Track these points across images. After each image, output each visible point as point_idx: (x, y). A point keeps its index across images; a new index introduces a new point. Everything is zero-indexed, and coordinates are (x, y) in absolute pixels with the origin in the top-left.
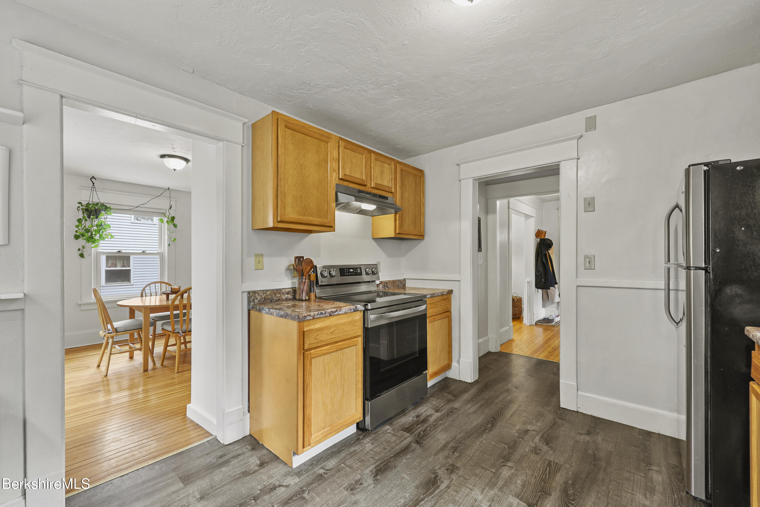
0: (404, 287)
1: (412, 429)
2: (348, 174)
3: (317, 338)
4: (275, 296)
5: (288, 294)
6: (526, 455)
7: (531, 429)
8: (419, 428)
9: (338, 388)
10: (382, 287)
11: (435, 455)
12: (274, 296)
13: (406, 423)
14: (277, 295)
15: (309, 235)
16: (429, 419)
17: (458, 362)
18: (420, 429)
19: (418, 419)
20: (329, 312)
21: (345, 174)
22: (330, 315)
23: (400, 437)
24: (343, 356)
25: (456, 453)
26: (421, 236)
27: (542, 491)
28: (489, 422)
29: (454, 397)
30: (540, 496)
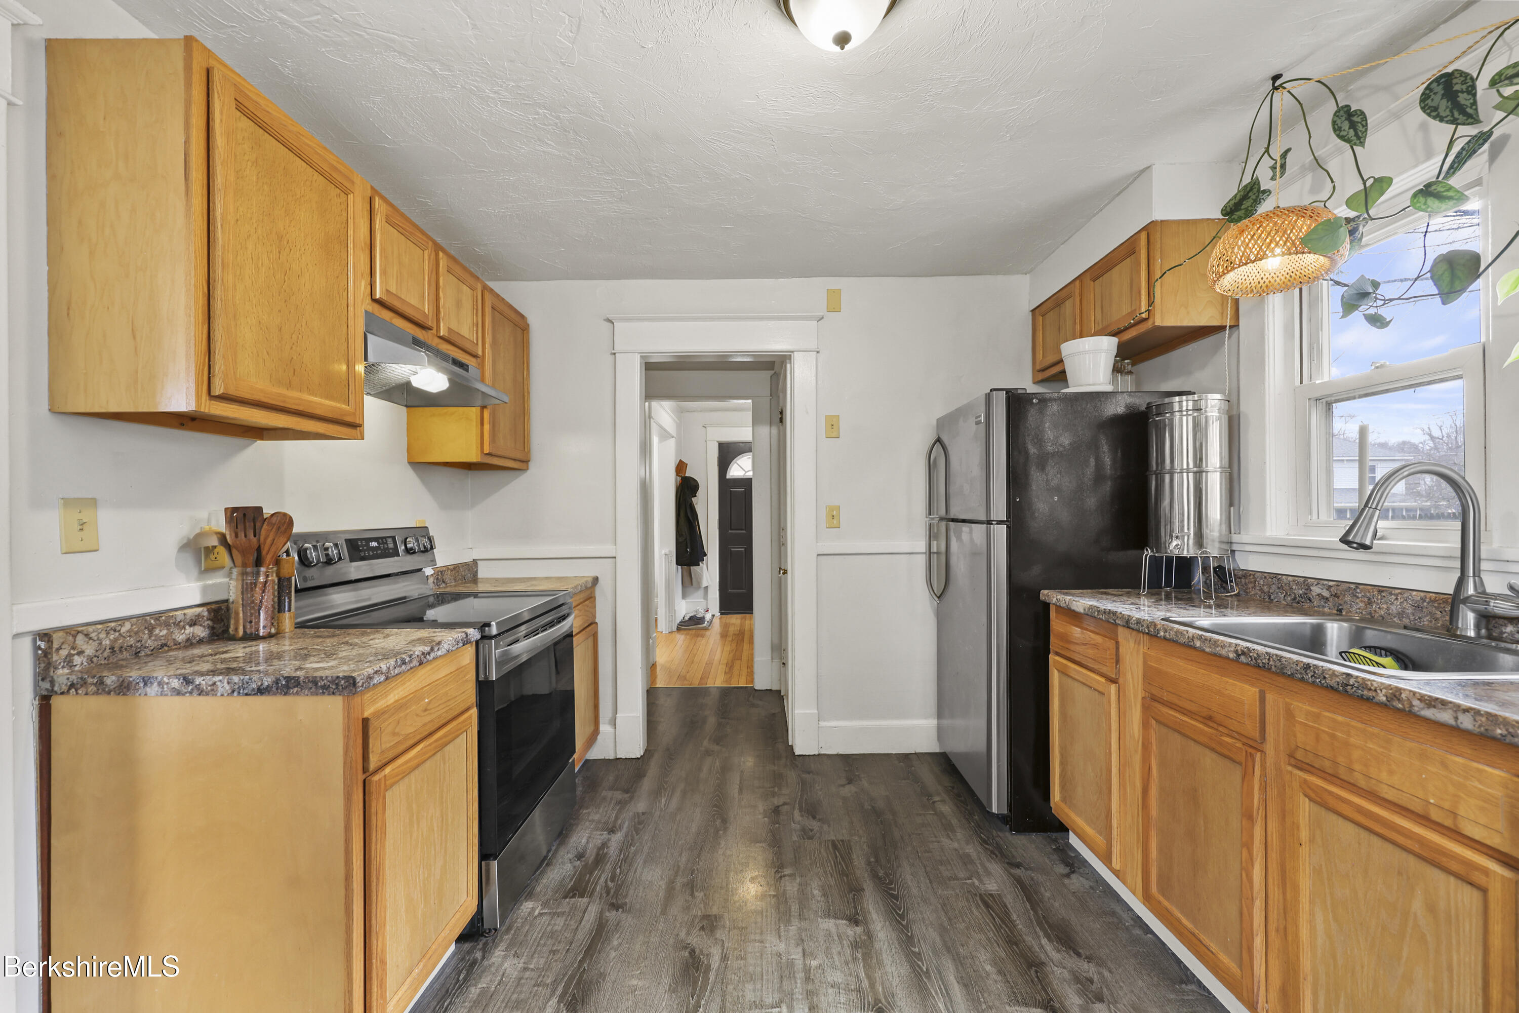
0: (475, 580)
1: (586, 886)
2: (394, 292)
3: (397, 731)
4: (150, 638)
5: (195, 624)
6: (799, 847)
7: (780, 804)
8: (599, 878)
9: (435, 850)
10: (434, 582)
11: (664, 914)
12: (146, 636)
13: (563, 879)
14: (157, 631)
15: (251, 444)
16: (606, 853)
17: (613, 723)
18: (602, 880)
19: (584, 861)
20: (418, 656)
21: (387, 290)
22: (421, 664)
23: (570, 912)
24: (444, 764)
25: (697, 894)
26: (522, 463)
27: (851, 890)
28: (714, 815)
29: (627, 793)
30: (854, 899)
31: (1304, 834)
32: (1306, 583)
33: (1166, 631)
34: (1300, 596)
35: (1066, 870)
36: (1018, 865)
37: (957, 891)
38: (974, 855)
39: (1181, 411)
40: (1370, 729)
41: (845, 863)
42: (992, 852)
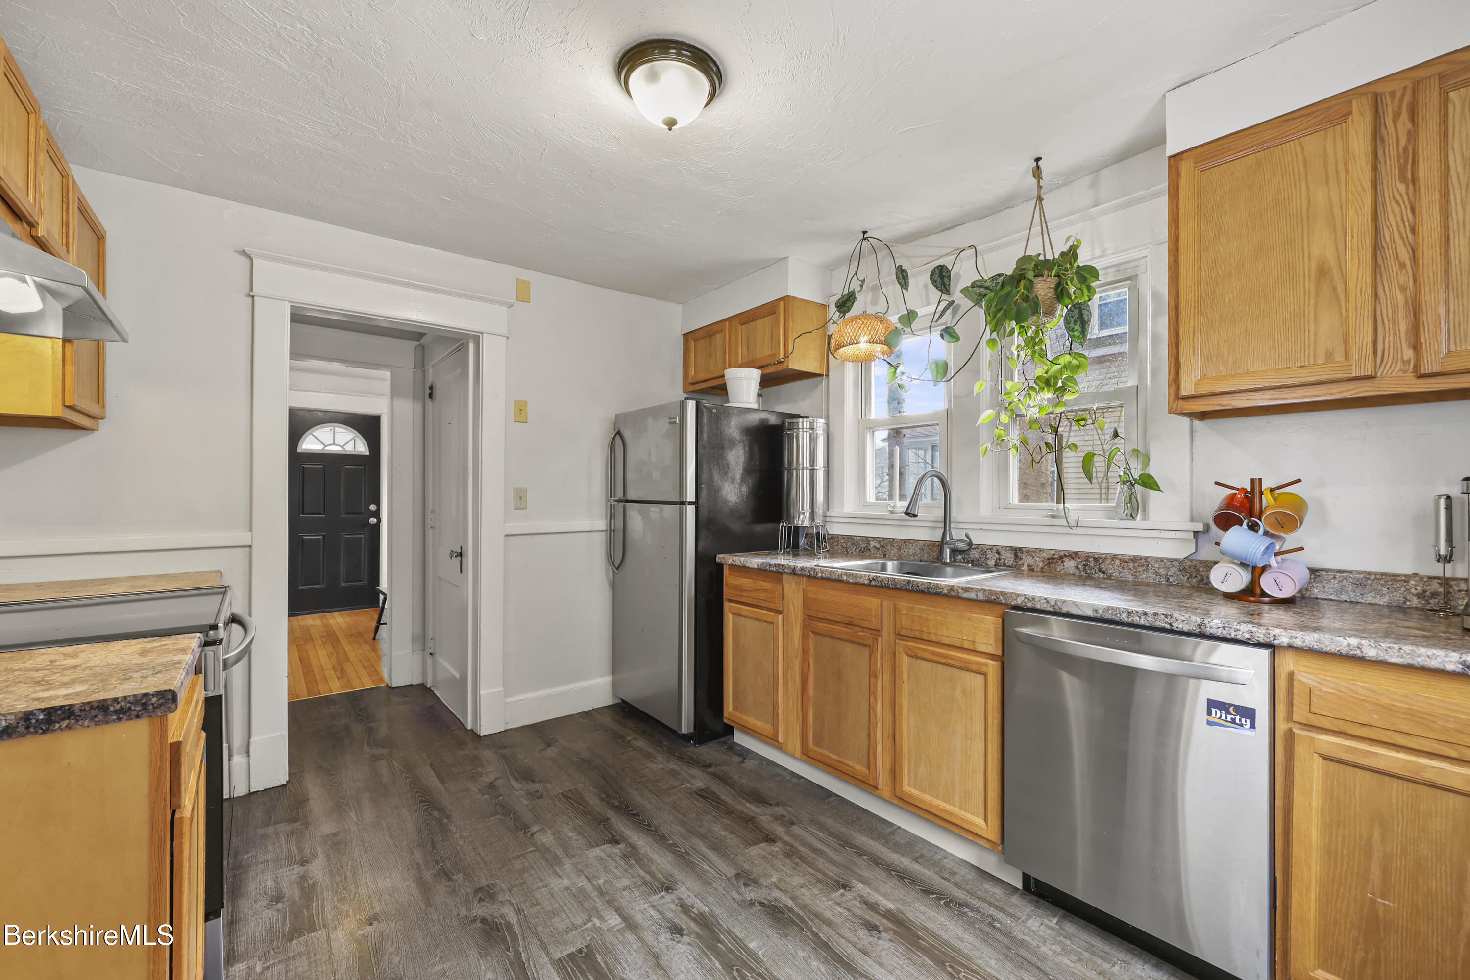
1: (310, 921)
6: (534, 808)
7: (492, 780)
11: (430, 906)
13: (273, 926)
16: (313, 883)
19: (287, 901)
23: (307, 951)
25: (454, 877)
26: (94, 421)
27: (599, 823)
28: (426, 810)
29: (296, 822)
30: (605, 828)
31: (905, 676)
32: (867, 539)
33: (822, 573)
34: (864, 548)
35: (740, 759)
36: (710, 766)
37: (679, 795)
38: (677, 768)
39: (803, 429)
40: (938, 610)
41: (582, 805)
42: (689, 763)
